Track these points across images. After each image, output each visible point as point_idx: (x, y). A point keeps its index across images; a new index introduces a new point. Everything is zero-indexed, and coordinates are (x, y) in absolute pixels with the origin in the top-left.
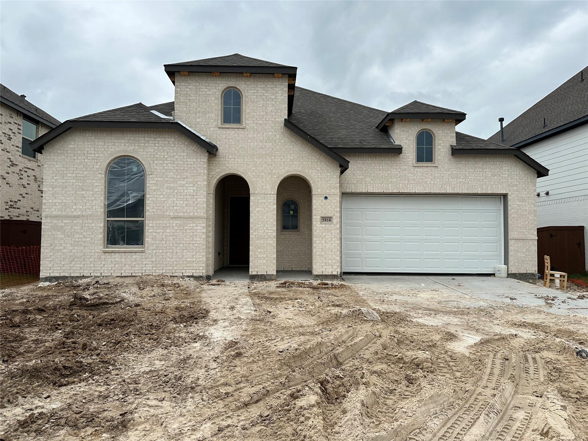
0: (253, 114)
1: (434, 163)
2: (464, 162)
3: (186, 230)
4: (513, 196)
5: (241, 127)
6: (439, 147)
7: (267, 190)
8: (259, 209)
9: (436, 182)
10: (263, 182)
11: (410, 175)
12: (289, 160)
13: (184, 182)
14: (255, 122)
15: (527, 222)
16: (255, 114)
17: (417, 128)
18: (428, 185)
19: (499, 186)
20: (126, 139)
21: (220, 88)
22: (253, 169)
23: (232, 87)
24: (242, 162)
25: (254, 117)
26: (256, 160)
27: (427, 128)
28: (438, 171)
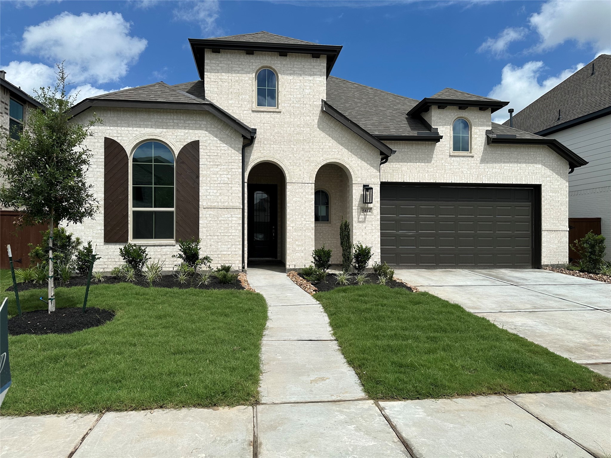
0: (290, 96)
1: (471, 153)
2: (499, 152)
3: (220, 221)
4: (546, 187)
5: (277, 110)
6: (476, 136)
7: (305, 179)
8: (296, 198)
9: (472, 172)
10: (300, 170)
11: (446, 164)
12: (327, 147)
13: (218, 170)
14: (292, 105)
15: (559, 214)
16: (292, 96)
17: (453, 116)
18: (465, 175)
19: (533, 176)
20: (153, 120)
21: (254, 67)
22: (290, 156)
23: (267, 67)
24: (278, 149)
25: (291, 100)
26: (292, 146)
27: (463, 116)
28: (474, 160)
